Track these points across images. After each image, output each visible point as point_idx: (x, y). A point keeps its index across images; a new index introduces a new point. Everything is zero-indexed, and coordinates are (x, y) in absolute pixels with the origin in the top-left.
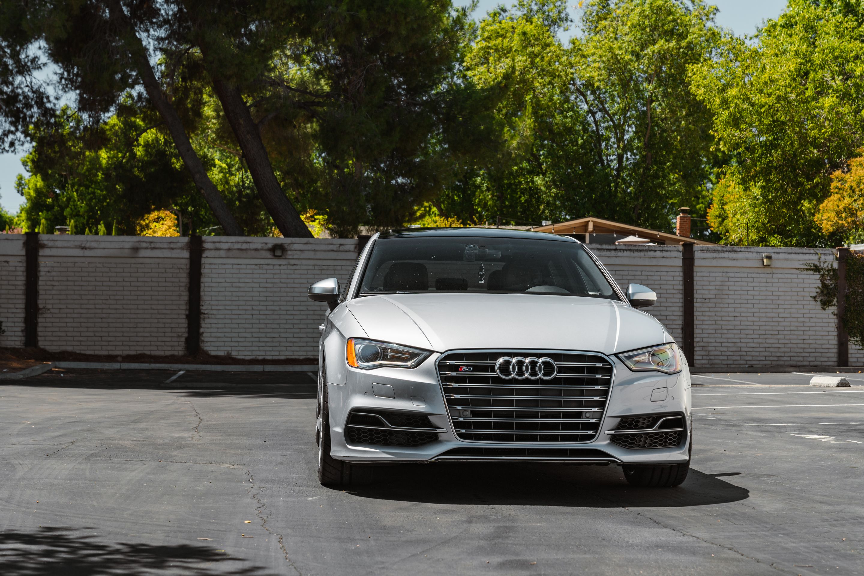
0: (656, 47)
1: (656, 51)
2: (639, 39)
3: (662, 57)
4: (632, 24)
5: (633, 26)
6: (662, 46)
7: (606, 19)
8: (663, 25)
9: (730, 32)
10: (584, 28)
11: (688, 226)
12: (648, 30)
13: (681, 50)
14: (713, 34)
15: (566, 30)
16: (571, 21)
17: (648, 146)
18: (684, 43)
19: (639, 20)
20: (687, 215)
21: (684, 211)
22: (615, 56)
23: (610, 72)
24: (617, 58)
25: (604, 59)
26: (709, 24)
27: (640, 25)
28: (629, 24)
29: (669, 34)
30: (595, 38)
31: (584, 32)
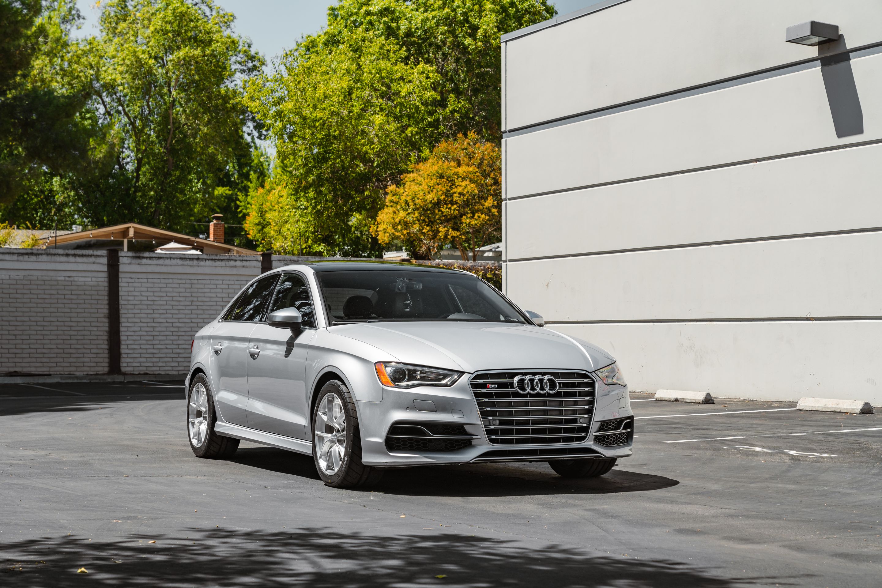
0: (181, 54)
1: (181, 58)
2: (163, 44)
3: (186, 62)
4: (156, 29)
5: (156, 31)
6: (187, 53)
7: (125, 20)
8: (186, 31)
9: (249, 41)
10: (102, 28)
11: (221, 232)
12: (170, 35)
13: (206, 58)
14: (233, 42)
15: (79, 28)
16: (84, 19)
17: (171, 151)
18: (208, 52)
19: (162, 26)
20: (220, 222)
21: (217, 218)
22: (138, 60)
23: (135, 76)
24: (141, 62)
25: (128, 62)
26: (228, 32)
27: (162, 30)
28: (152, 29)
29: (196, 41)
30: (116, 40)
31: (102, 32)
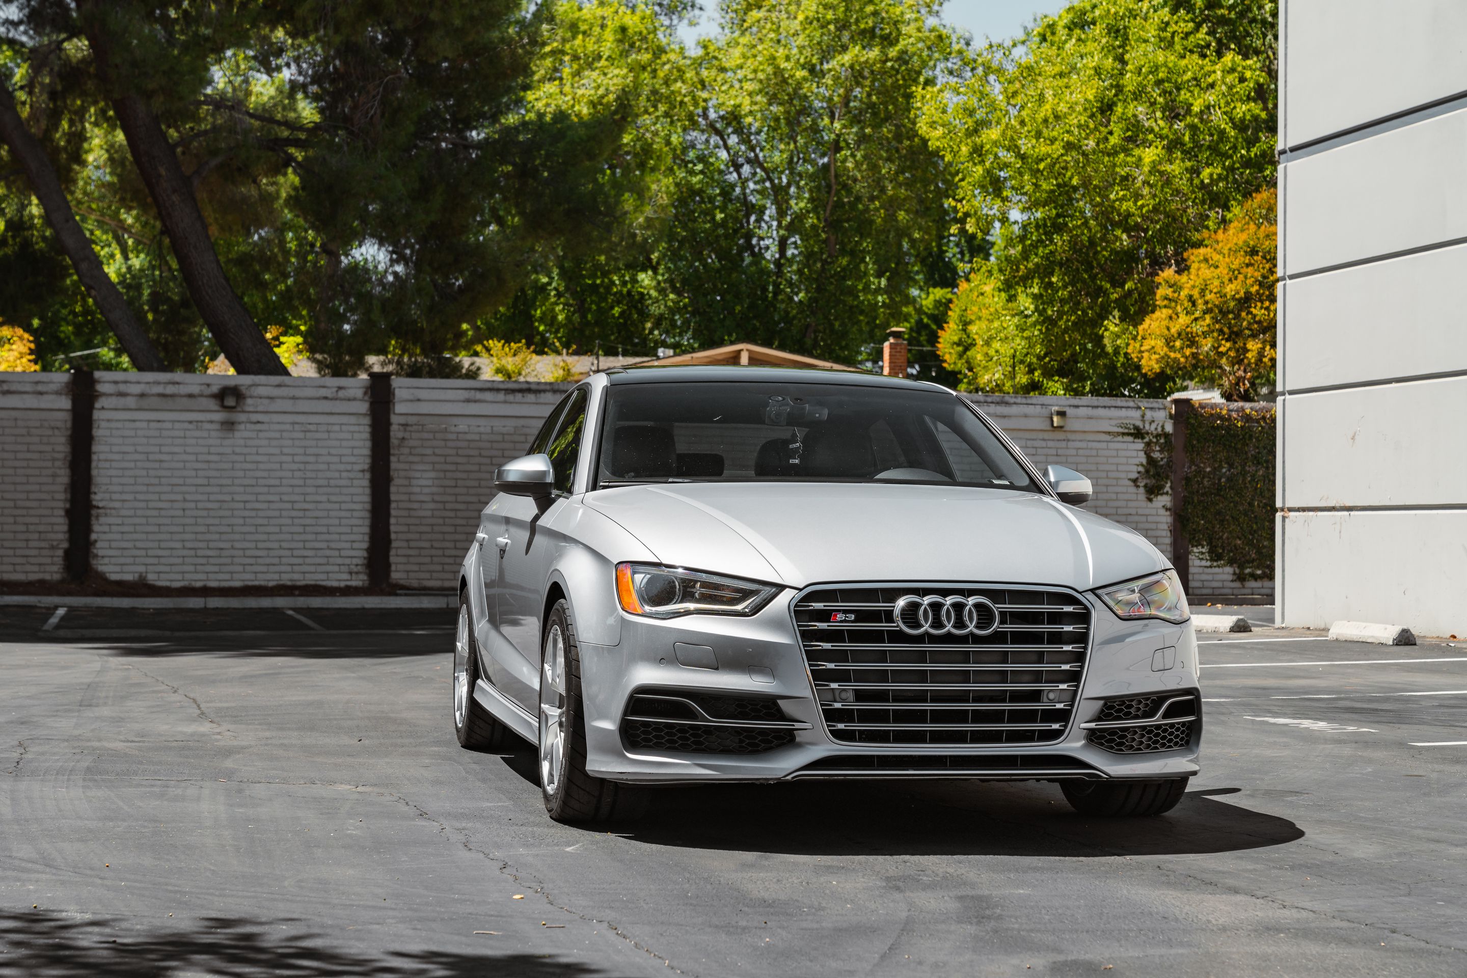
0: (847, 58)
1: (847, 65)
2: (819, 43)
3: (857, 74)
4: (807, 18)
5: (808, 21)
6: (857, 56)
7: (760, 8)
8: (857, 21)
9: (967, 35)
10: (723, 21)
11: (903, 356)
12: (832, 27)
13: (889, 64)
14: (940, 37)
15: (692, 24)
16: (701, 9)
17: (833, 225)
18: (893, 52)
19: (817, 12)
20: (900, 341)
21: (896, 335)
22: (778, 71)
23: (773, 99)
24: (783, 76)
25: (761, 76)
26: (932, 21)
27: (818, 20)
28: (801, 17)
29: (868, 36)
30: (743, 40)
31: (723, 28)
